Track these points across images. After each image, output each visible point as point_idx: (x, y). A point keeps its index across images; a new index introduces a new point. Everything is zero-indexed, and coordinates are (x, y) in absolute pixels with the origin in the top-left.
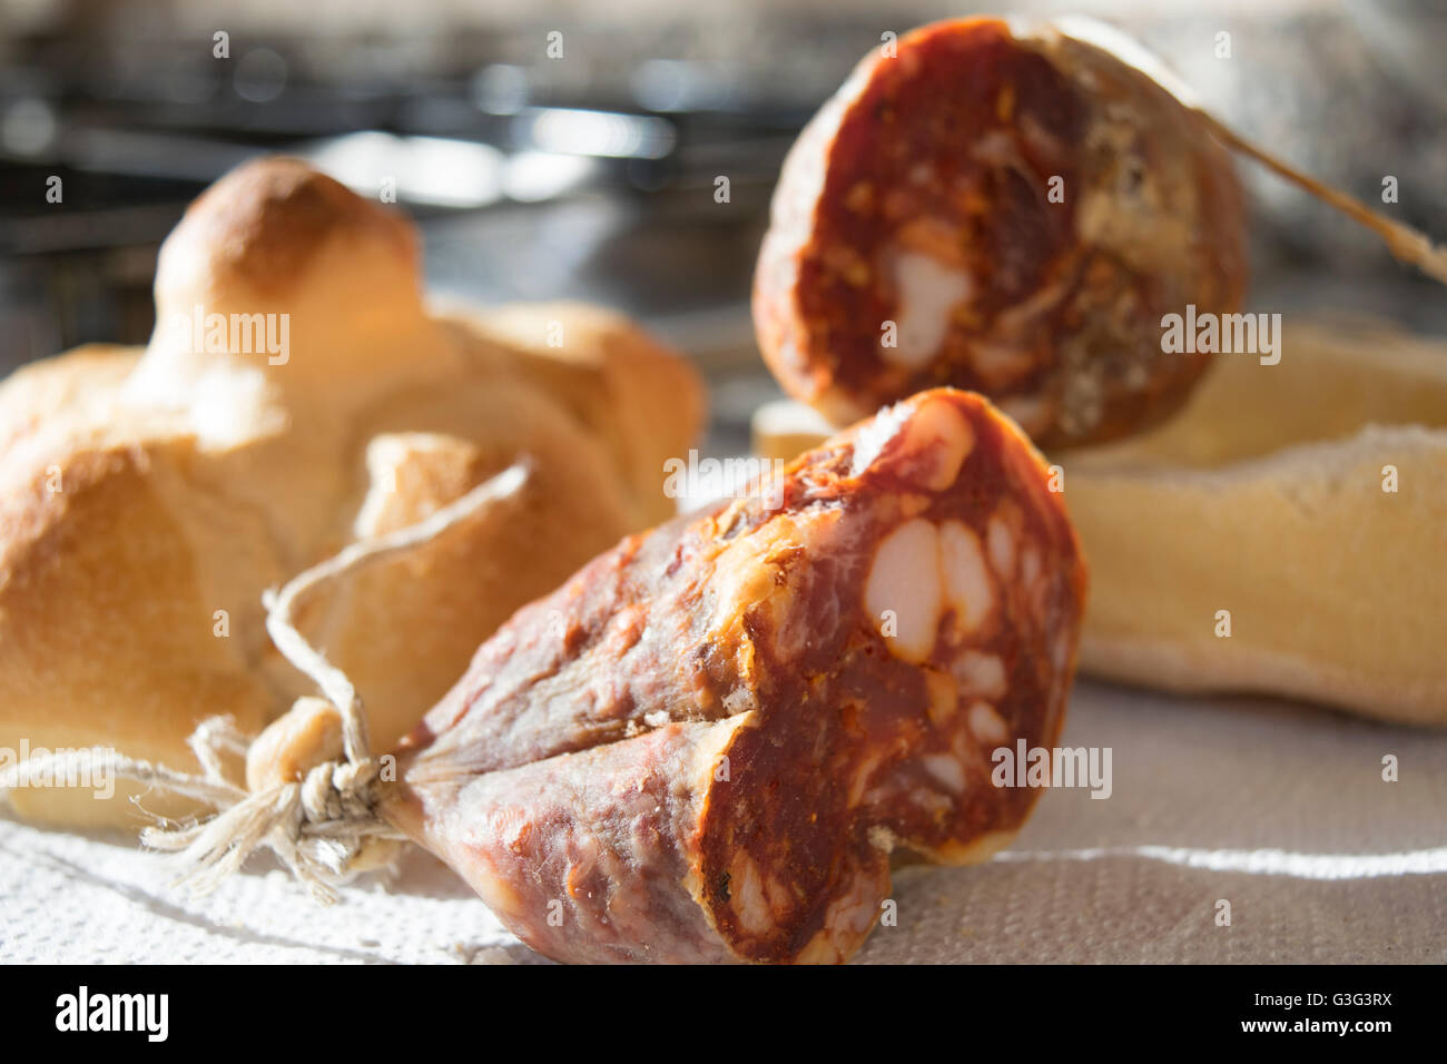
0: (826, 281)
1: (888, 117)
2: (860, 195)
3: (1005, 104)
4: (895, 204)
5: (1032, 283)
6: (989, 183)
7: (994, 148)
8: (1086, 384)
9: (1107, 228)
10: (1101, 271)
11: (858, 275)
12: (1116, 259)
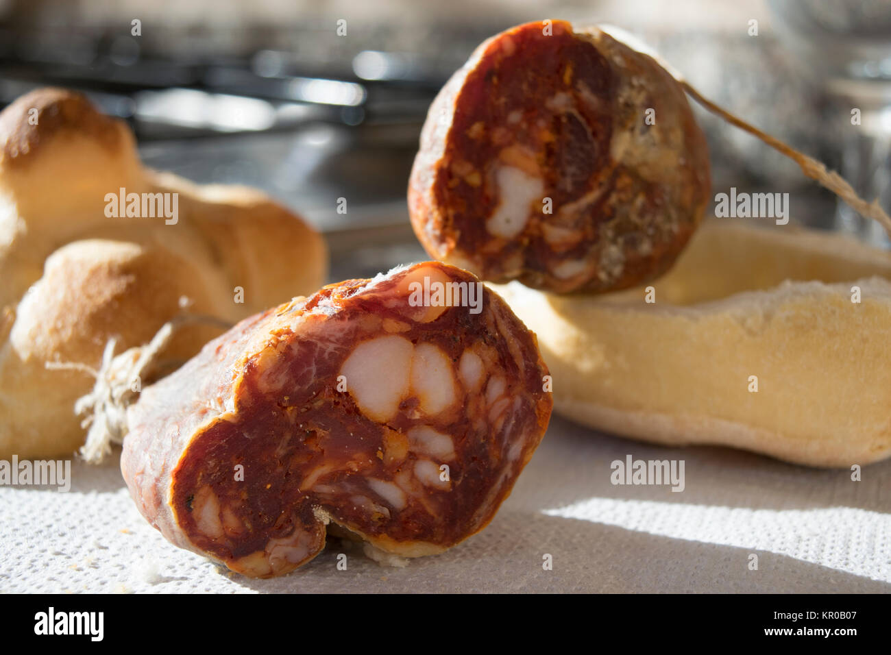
0: (453, 183)
1: (495, 80)
2: (477, 129)
3: (568, 75)
4: (498, 135)
5: (582, 188)
6: (557, 124)
7: (560, 102)
8: (614, 251)
9: (628, 153)
10: (625, 181)
11: (475, 180)
12: (633, 173)
